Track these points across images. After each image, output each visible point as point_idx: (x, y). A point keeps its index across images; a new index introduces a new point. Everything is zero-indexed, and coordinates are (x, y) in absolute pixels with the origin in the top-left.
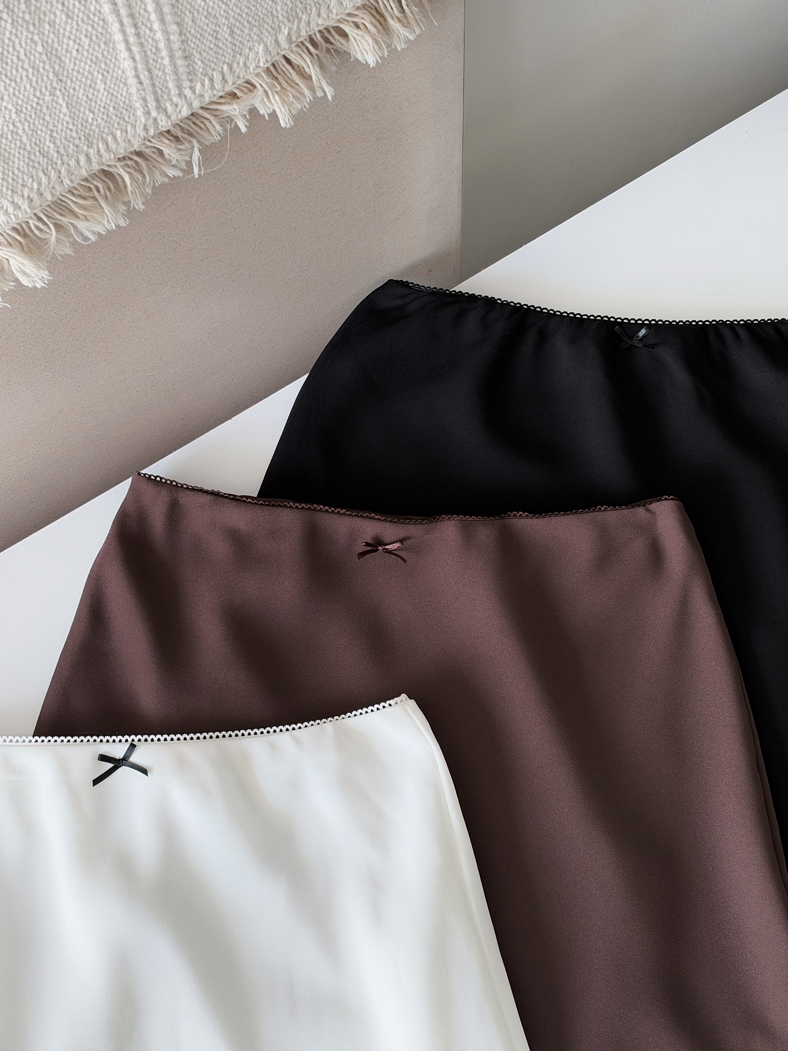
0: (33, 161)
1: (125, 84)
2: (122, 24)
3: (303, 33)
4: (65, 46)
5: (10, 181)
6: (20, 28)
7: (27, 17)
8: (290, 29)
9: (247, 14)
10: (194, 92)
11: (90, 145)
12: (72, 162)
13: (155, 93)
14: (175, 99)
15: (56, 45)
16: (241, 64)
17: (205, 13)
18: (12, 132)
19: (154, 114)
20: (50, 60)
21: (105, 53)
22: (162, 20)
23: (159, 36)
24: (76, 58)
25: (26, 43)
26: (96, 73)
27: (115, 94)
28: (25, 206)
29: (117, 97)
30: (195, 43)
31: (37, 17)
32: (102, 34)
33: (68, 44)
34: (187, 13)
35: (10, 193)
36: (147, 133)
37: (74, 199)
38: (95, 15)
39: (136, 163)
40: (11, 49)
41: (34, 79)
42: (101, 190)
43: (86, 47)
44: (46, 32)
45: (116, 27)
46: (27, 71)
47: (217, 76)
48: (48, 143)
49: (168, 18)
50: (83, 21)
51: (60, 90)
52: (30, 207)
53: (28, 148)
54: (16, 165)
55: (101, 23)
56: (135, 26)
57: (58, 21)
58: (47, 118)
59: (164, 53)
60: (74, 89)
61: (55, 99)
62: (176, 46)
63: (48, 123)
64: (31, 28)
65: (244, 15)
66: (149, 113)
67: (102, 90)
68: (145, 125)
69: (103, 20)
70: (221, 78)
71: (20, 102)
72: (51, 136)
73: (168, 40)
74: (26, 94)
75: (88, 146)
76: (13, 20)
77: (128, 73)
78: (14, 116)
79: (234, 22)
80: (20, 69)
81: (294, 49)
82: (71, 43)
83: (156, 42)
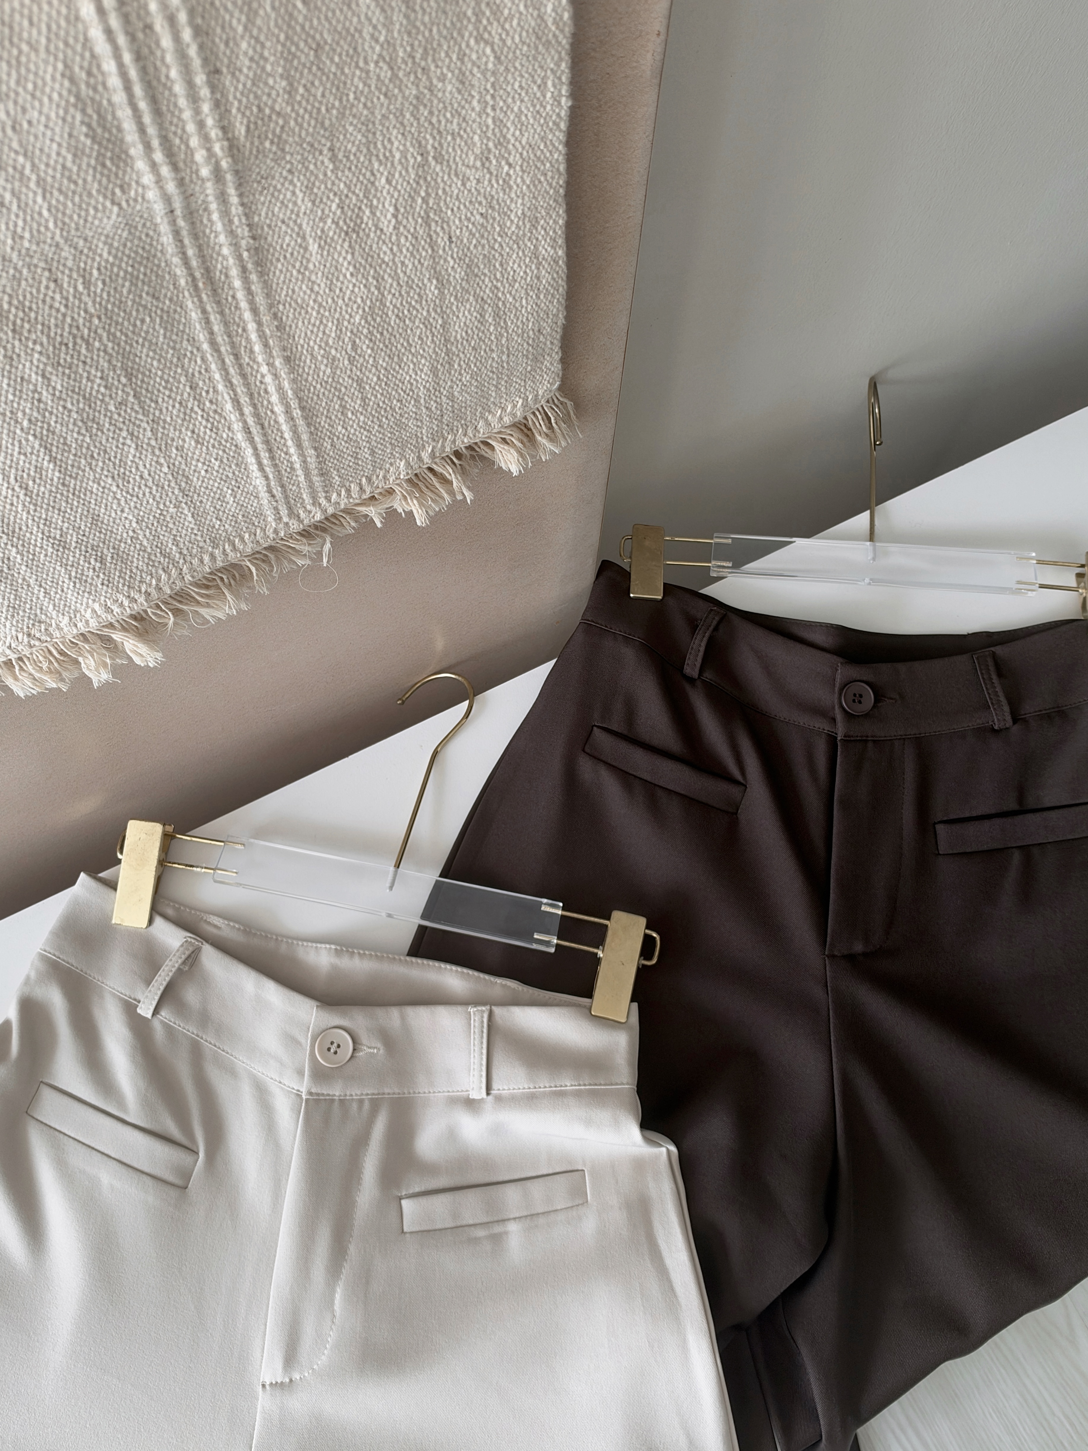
0: (154, 561)
1: (256, 497)
2: (255, 449)
3: (448, 449)
4: (193, 467)
5: (128, 578)
6: (144, 452)
7: (153, 443)
8: (434, 447)
9: (389, 437)
10: (329, 501)
11: (216, 546)
12: (196, 561)
13: (288, 503)
14: (309, 507)
15: (183, 466)
16: (381, 476)
17: (345, 439)
18: (132, 538)
19: (285, 519)
20: (176, 479)
21: (237, 473)
22: (299, 446)
23: (295, 458)
24: (205, 477)
25: (151, 465)
26: (225, 489)
27: (245, 505)
28: (142, 599)
29: (246, 507)
30: (332, 463)
31: (163, 443)
32: (233, 457)
33: (196, 466)
34: (327, 439)
35: (126, 588)
36: (277, 534)
38: (226, 441)
39: (264, 556)
40: (133, 470)
41: (158, 495)
42: (226, 580)
43: (216, 468)
44: (173, 456)
45: (249, 451)
46: (151, 488)
47: (355, 488)
48: (170, 545)
49: (306, 444)
50: (213, 446)
51: (186, 503)
52: (146, 601)
53: (149, 550)
54: (135, 565)
55: (233, 448)
56: (270, 451)
57: (186, 446)
58: (171, 525)
59: (300, 472)
60: (201, 502)
61: (180, 510)
62: (312, 466)
63: (171, 529)
64: (157, 452)
65: (387, 439)
66: (280, 519)
67: (231, 502)
68: (275, 529)
69: (236, 446)
70: (358, 488)
71: (141, 513)
72: (174, 540)
73: (305, 461)
74: (149, 507)
75: (213, 547)
76: (137, 445)
77: (260, 488)
78: (134, 525)
79: (375, 445)
80: (143, 487)
81: (437, 461)
82: (200, 465)
83: (292, 463)
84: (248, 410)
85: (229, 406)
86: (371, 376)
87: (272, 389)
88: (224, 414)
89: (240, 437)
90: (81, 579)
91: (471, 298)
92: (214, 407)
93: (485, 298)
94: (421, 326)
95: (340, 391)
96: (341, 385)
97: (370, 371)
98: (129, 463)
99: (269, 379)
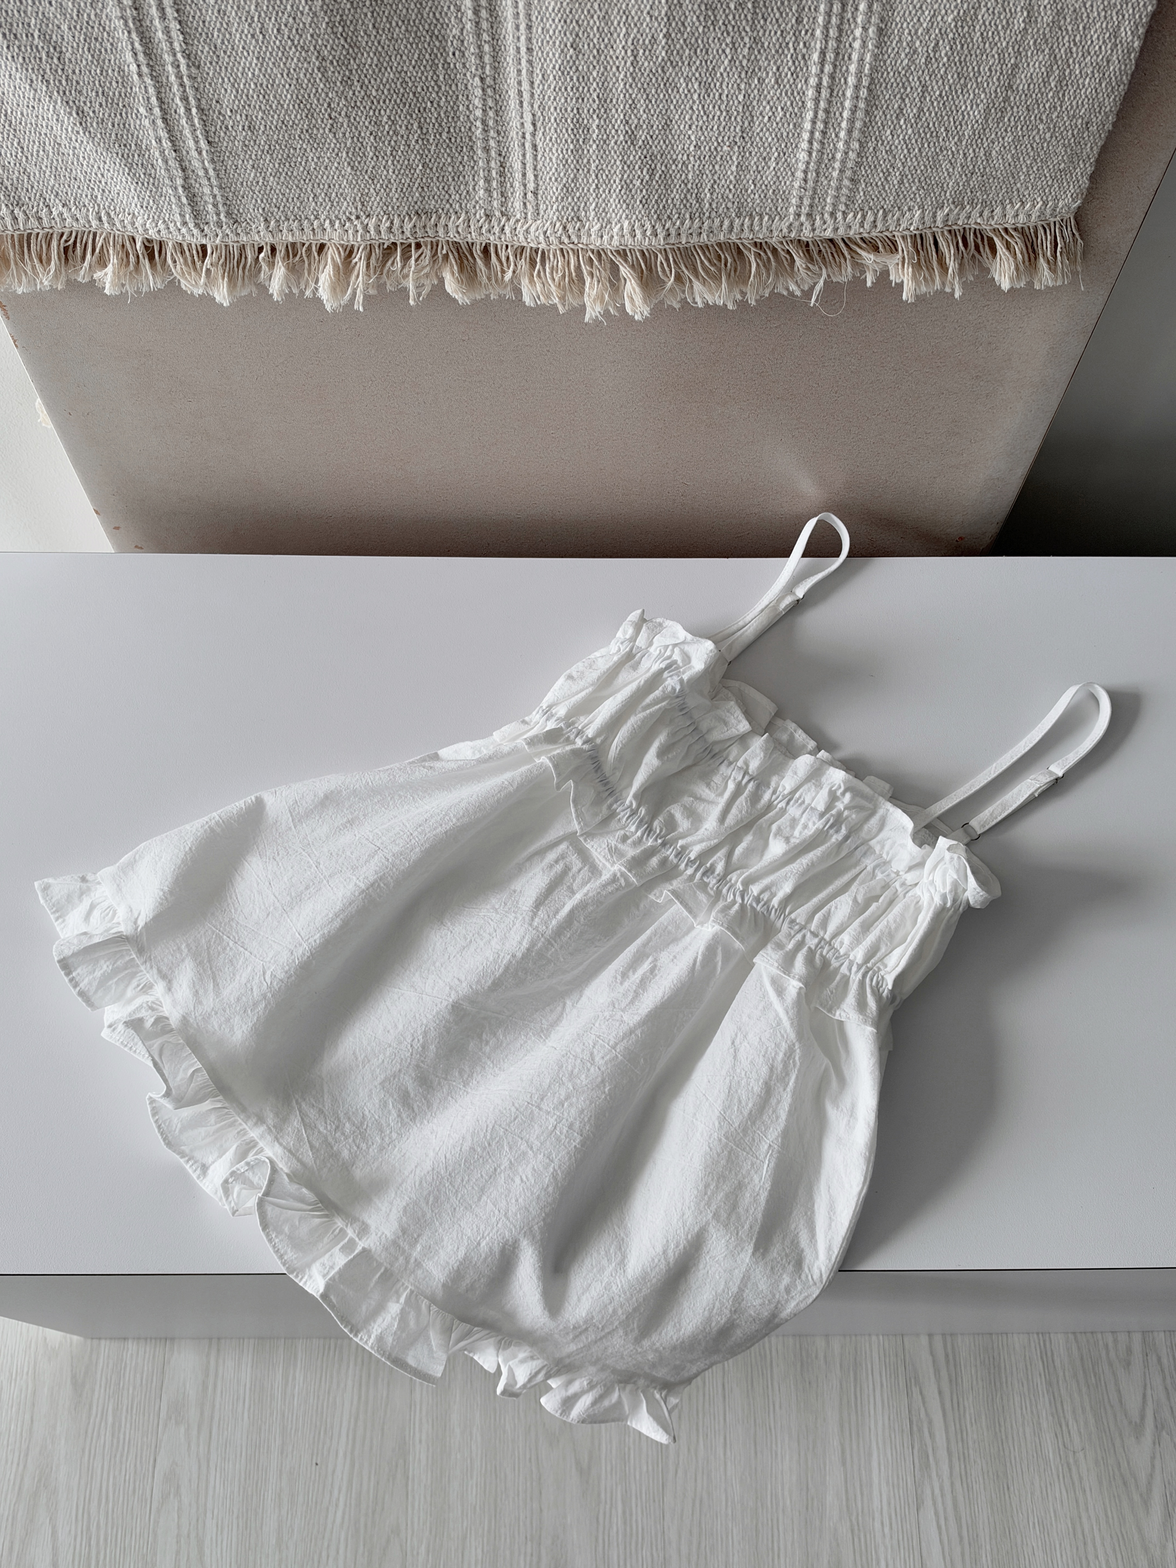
0: (688, 201)
1: (793, 174)
2: (816, 115)
3: (960, 222)
4: (761, 108)
5: (661, 207)
6: (734, 69)
7: (745, 62)
8: (950, 212)
9: (922, 171)
10: (845, 219)
11: (738, 215)
12: (717, 221)
13: (813, 199)
14: (826, 216)
15: (755, 103)
16: (895, 218)
17: (888, 148)
18: (684, 163)
19: (803, 218)
20: (744, 113)
21: (791, 135)
22: (850, 132)
23: (841, 145)
24: (765, 125)
25: (733, 86)
26: (774, 149)
27: (781, 178)
28: (661, 236)
29: (781, 182)
30: (866, 172)
31: (752, 68)
32: (796, 114)
33: (765, 107)
34: (873, 139)
35: (655, 217)
36: (789, 233)
37: (703, 258)
38: (798, 93)
39: (769, 258)
40: (718, 84)
41: (724, 123)
42: (729, 265)
43: (778, 119)
44: (753, 86)
45: (810, 115)
46: (721, 112)
47: (870, 217)
48: (706, 190)
49: (856, 134)
50: (786, 94)
51: (739, 147)
52: (664, 241)
54: (672, 196)
55: (800, 103)
56: (826, 124)
57: (767, 81)
58: (717, 167)
59: (837, 165)
60: (750, 153)
61: (731, 153)
62: (850, 165)
63: (716, 172)
64: (743, 75)
65: (919, 172)
66: (799, 215)
67: (772, 168)
68: (791, 225)
69: (803, 102)
70: (872, 219)
71: (703, 138)
72: (712, 186)
73: (846, 153)
74: (711, 133)
75: (736, 215)
76: (732, 57)
77: (800, 164)
78: (692, 148)
79: (907, 172)
80: (717, 107)
81: (946, 233)
82: (768, 108)
83: (836, 149)
84: (828, 68)
85: (815, 57)
86: (936, 87)
87: (855, 57)
88: (809, 62)
89: (810, 93)
90: (627, 186)
91: (1047, 51)
92: (804, 51)
93: (1058, 57)
94: (996, 56)
95: (906, 89)
96: (910, 83)
97: (937, 82)
98: (718, 75)
99: (857, 45)
